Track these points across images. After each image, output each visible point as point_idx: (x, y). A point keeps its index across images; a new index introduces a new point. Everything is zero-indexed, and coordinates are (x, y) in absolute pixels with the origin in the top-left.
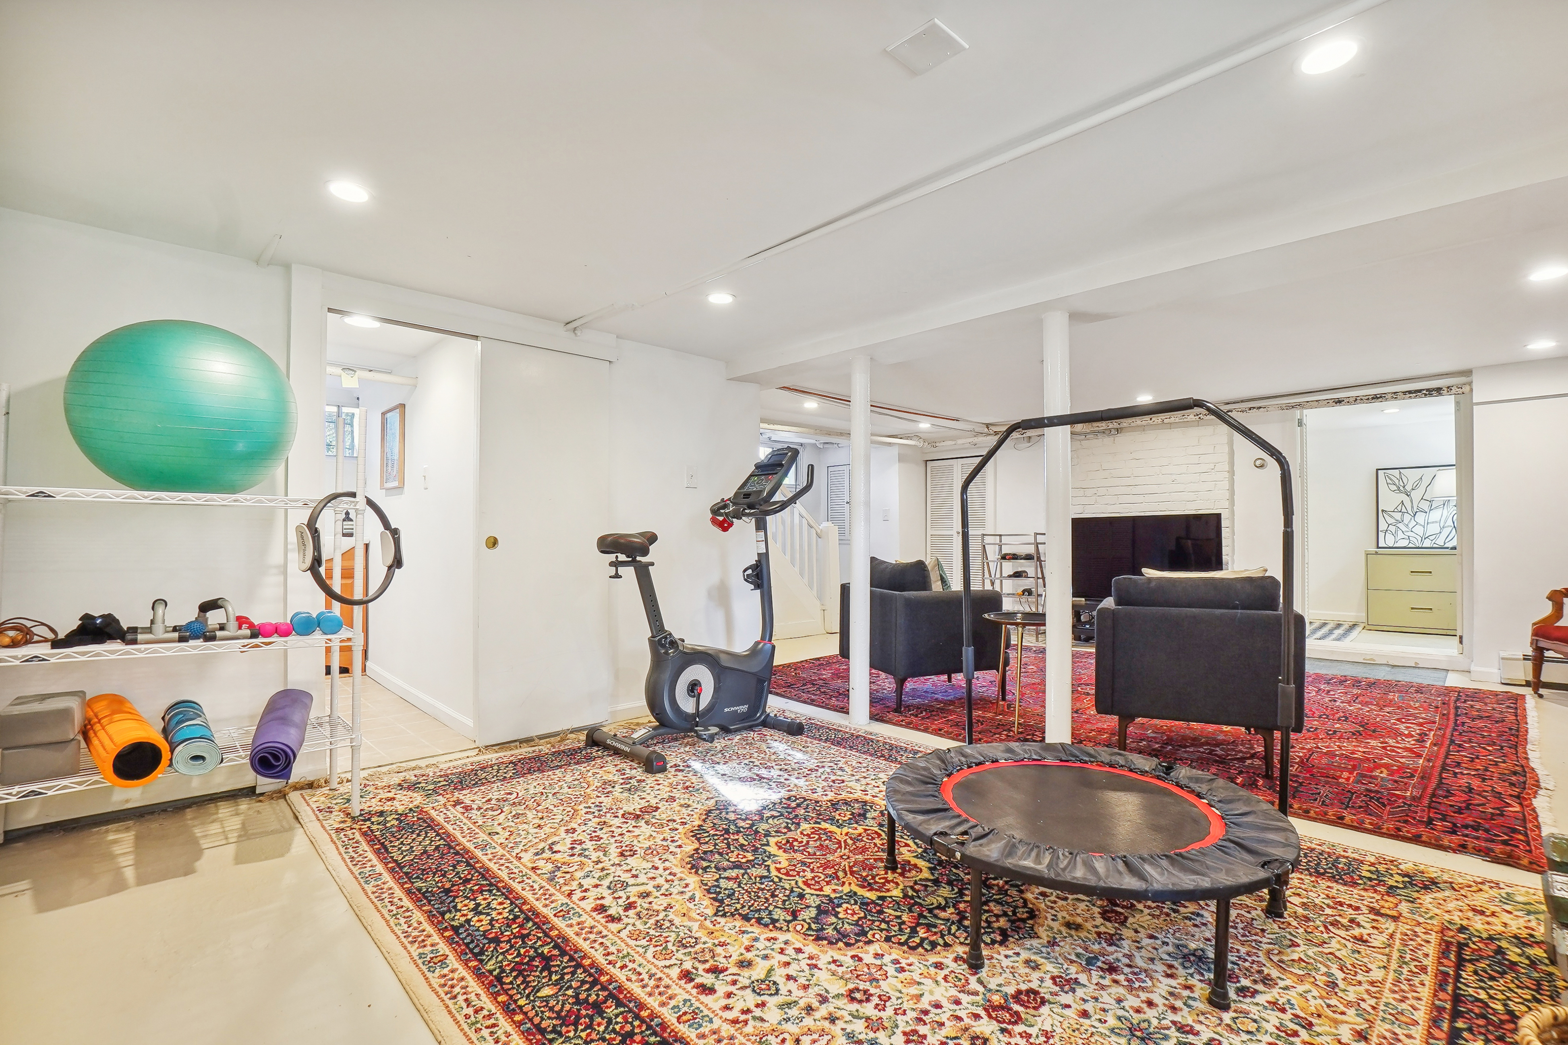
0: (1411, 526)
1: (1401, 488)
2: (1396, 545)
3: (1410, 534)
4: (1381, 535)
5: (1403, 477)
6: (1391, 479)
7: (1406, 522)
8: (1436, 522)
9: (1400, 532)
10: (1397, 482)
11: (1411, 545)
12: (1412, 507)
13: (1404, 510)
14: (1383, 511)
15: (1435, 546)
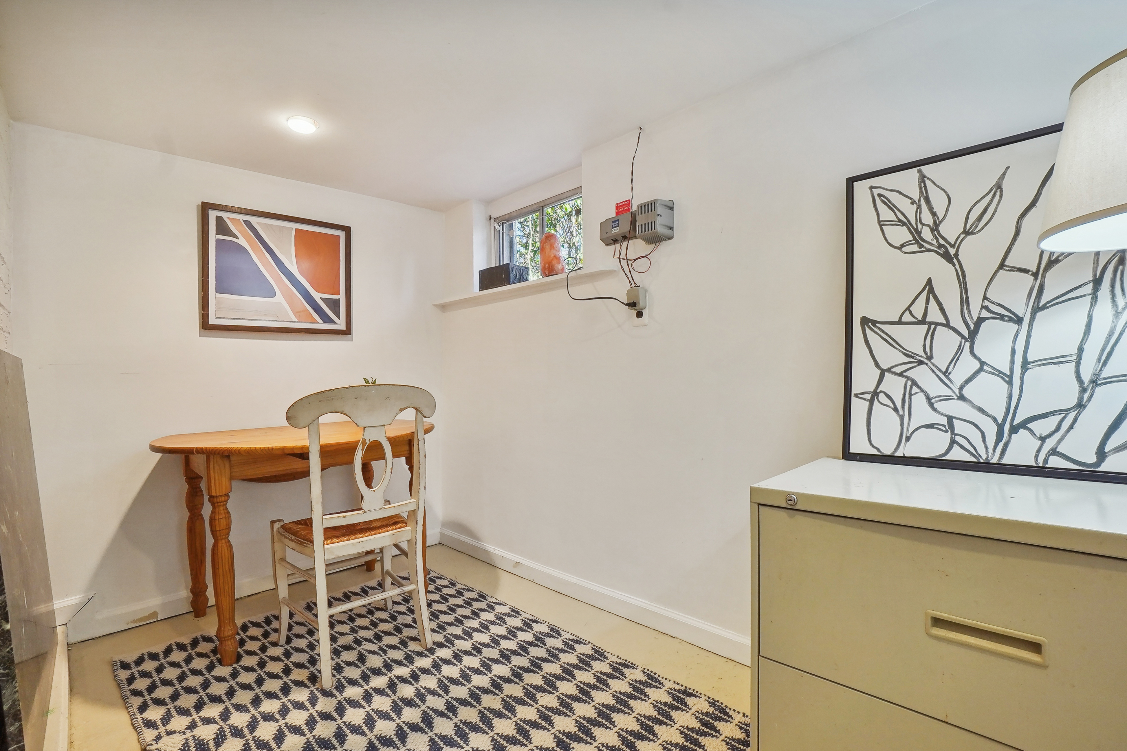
0: (958, 376)
1: (927, 234)
2: (908, 450)
3: (955, 408)
4: (859, 407)
5: (933, 193)
6: (891, 206)
7: (941, 360)
8: (1058, 361)
9: (919, 401)
10: (910, 211)
11: (957, 454)
12: (965, 302)
13: (934, 315)
14: (865, 321)
15: (1055, 462)
